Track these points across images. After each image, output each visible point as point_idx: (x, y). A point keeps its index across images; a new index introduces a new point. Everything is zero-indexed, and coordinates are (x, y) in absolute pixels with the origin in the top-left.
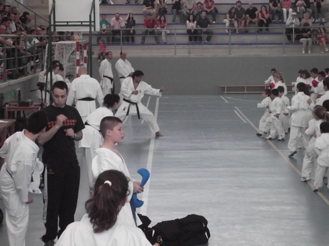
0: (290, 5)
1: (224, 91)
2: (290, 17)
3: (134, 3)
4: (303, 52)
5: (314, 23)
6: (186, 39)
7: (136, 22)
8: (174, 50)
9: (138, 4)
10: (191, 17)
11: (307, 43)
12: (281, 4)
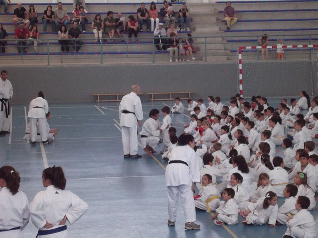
0: (157, 15)
1: (98, 100)
2: (157, 27)
3: (4, 12)
4: (171, 61)
5: (179, 32)
6: (58, 49)
7: (8, 32)
8: (47, 60)
9: (8, 14)
10: (63, 28)
11: (174, 52)
12: (148, 13)
